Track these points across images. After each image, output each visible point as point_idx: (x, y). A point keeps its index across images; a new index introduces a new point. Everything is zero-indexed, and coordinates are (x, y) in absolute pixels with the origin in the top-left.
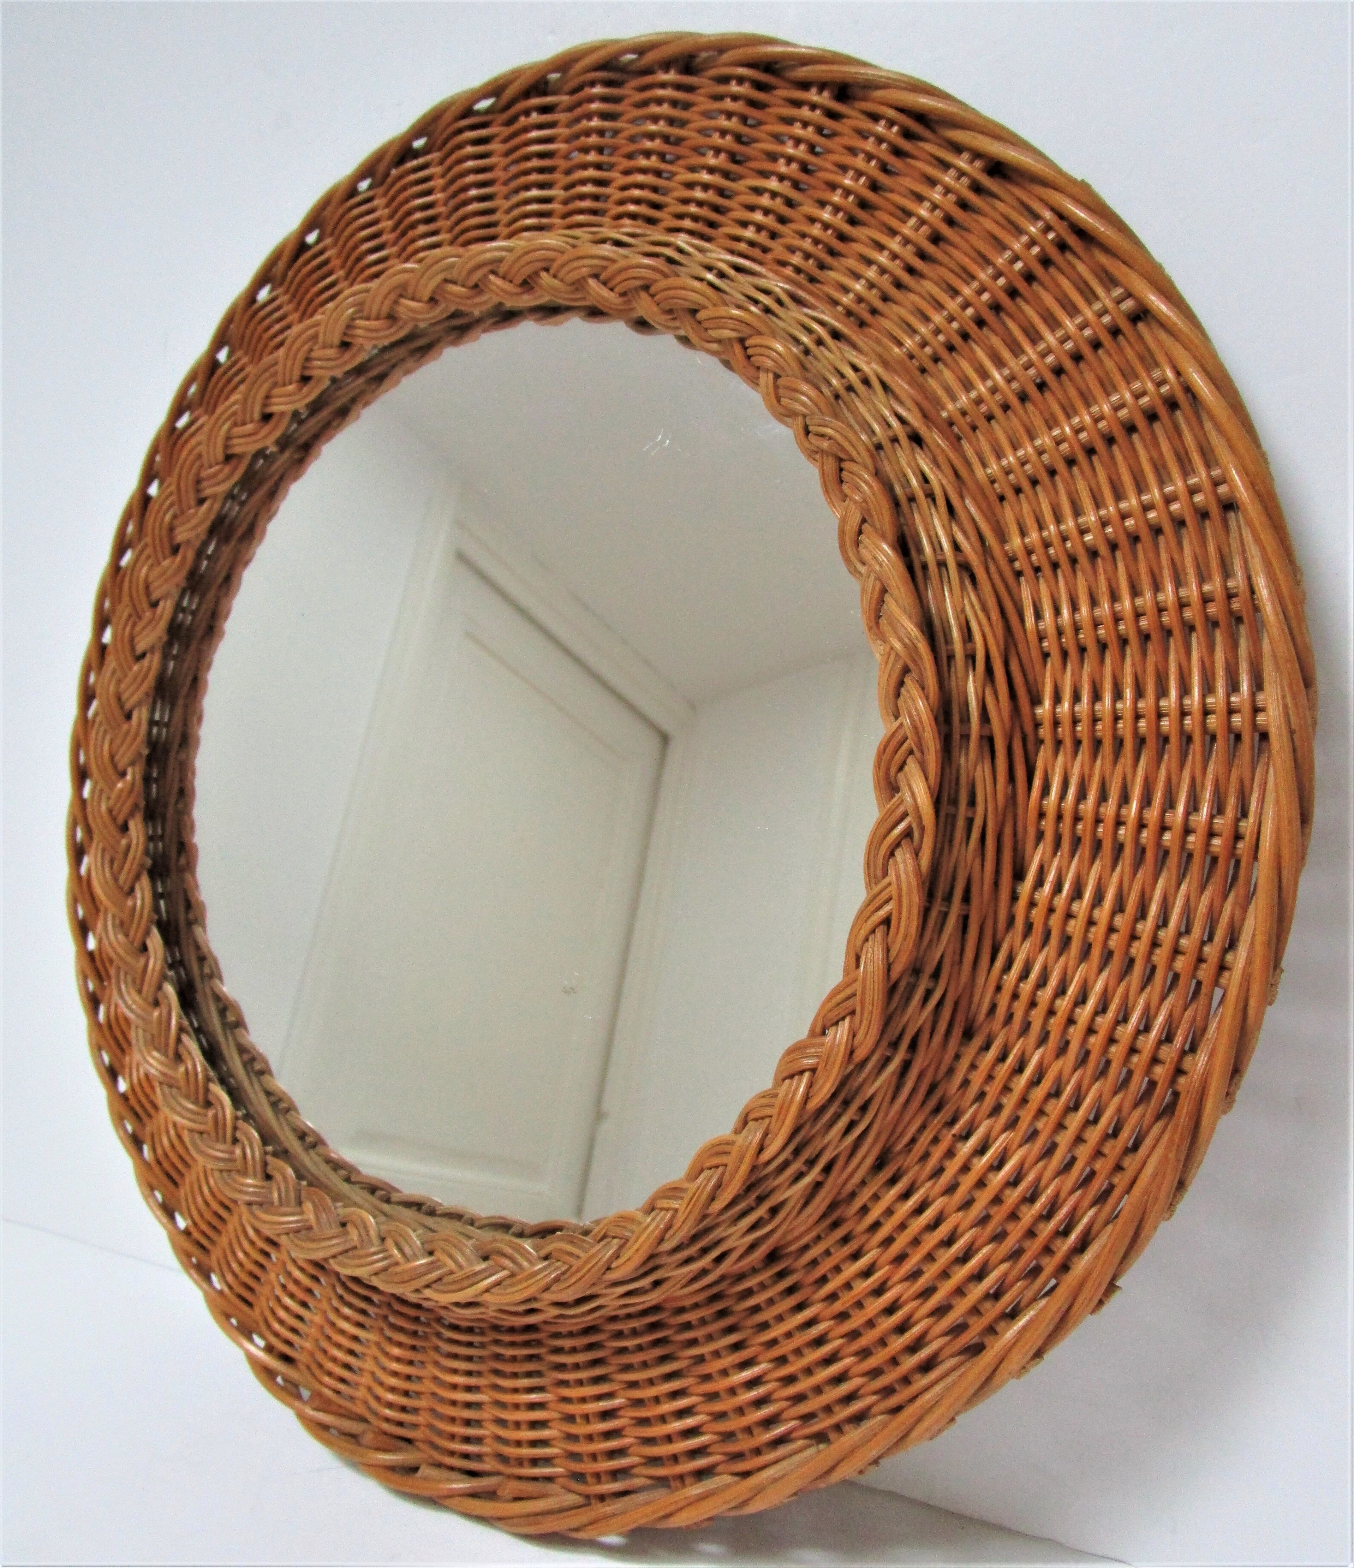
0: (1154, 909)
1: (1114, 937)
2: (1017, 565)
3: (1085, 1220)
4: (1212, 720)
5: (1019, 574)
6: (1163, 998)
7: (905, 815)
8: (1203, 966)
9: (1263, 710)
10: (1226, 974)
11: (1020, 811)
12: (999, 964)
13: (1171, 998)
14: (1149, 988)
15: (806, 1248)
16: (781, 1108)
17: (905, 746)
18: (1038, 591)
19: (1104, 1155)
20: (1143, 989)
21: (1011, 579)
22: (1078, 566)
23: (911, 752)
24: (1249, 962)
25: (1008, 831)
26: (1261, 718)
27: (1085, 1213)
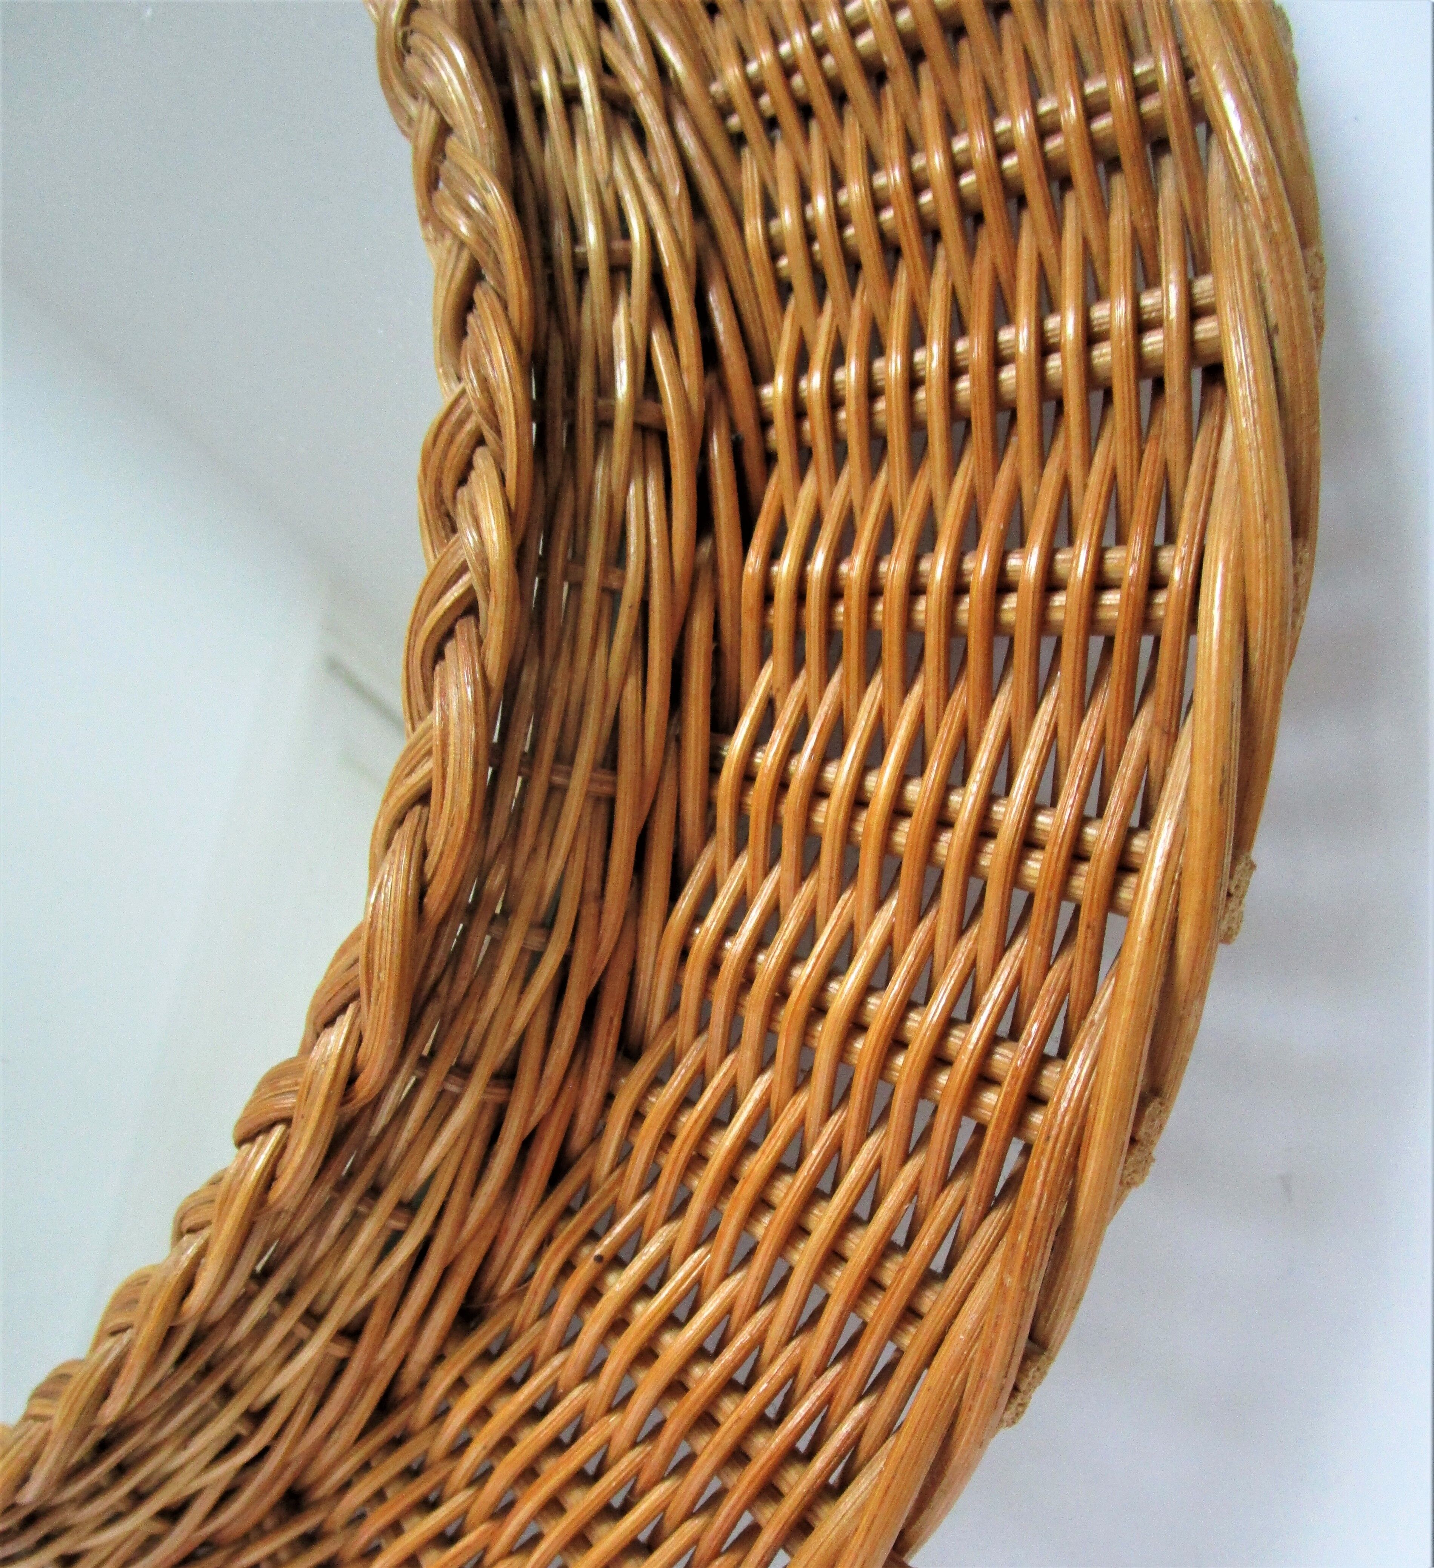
0: (983, 760)
1: (905, 826)
2: (734, 122)
3: (845, 1428)
4: (1103, 354)
5: (738, 140)
6: (1002, 948)
7: (463, 569)
8: (1084, 868)
9: (1209, 311)
10: (1132, 880)
11: (726, 586)
12: (685, 904)
13: (1019, 946)
14: (974, 931)
15: (345, 1486)
16: (224, 1202)
17: (469, 426)
18: (772, 167)
19: (881, 1287)
20: (961, 932)
21: (720, 148)
22: (848, 110)
23: (480, 441)
24: (1179, 841)
25: (700, 626)
26: (1205, 328)
27: (847, 1411)
